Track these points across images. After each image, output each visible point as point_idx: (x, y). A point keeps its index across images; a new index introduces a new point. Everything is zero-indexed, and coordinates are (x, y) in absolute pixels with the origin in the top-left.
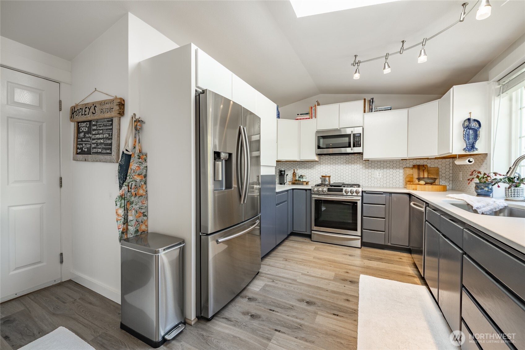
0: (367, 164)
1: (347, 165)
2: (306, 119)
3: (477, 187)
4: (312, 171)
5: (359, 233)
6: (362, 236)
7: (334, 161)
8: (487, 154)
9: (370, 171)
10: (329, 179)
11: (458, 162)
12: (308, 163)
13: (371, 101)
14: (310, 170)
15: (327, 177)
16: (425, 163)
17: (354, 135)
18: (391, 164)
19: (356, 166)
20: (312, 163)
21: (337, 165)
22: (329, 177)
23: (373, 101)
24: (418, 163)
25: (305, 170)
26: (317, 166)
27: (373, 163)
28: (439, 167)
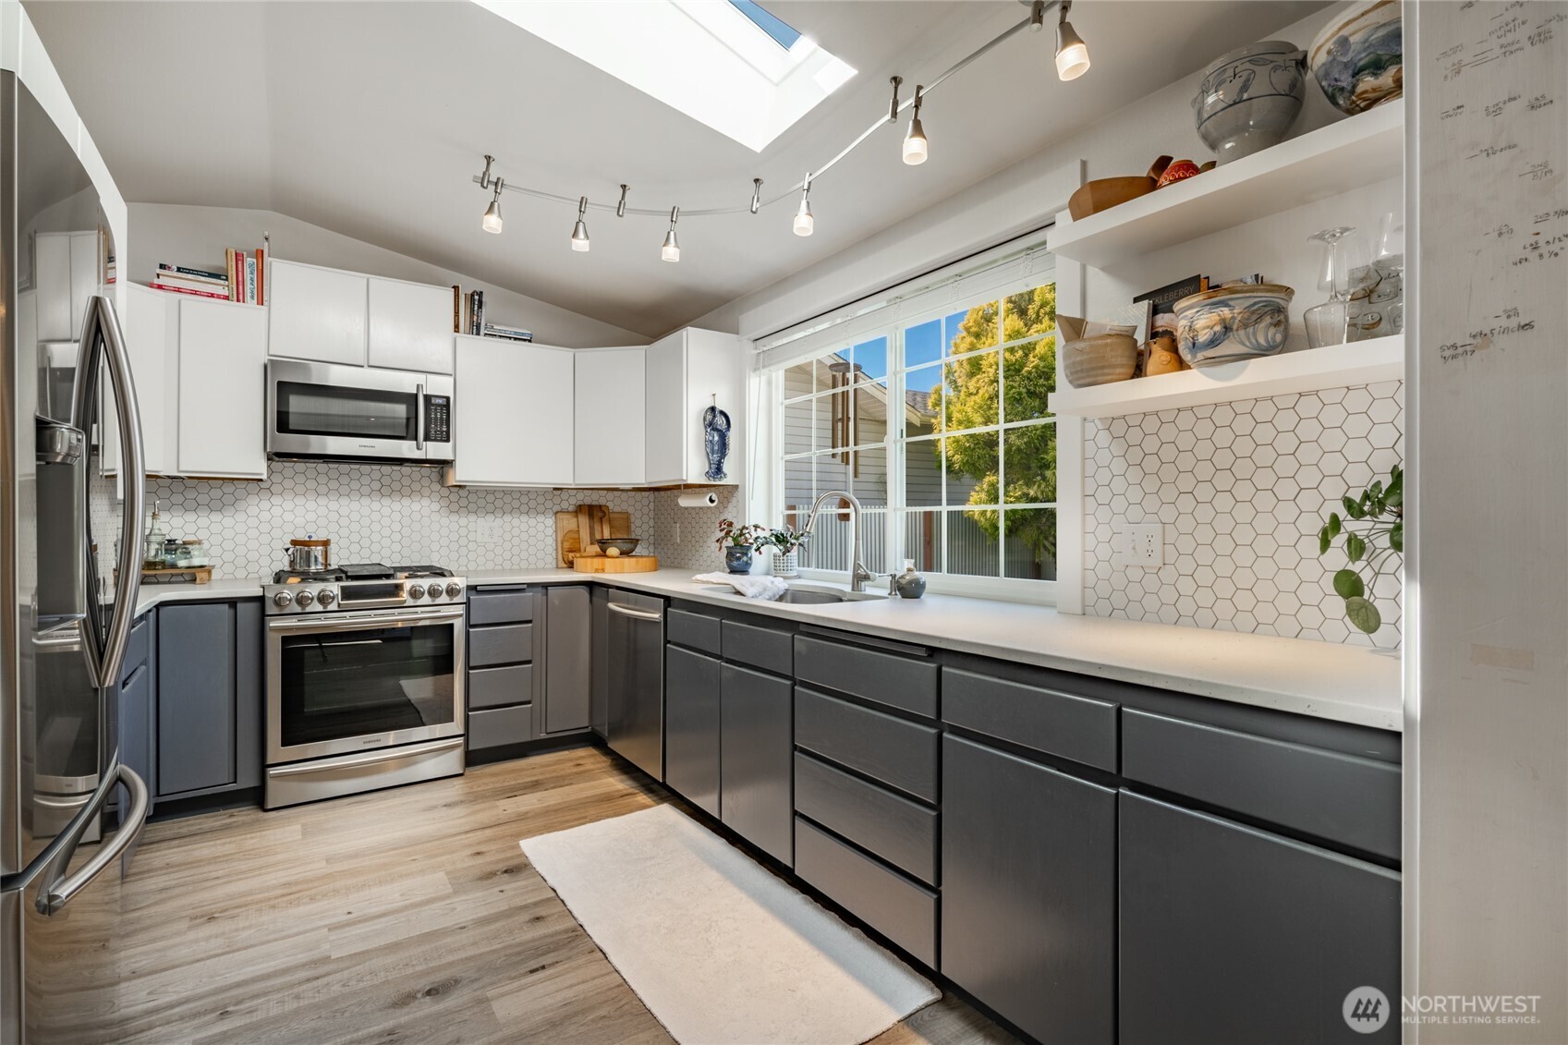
0: (454, 497)
1: (386, 501)
2: (212, 295)
3: (730, 555)
4: (228, 521)
5: (456, 727)
6: (466, 735)
7: (334, 484)
8: (737, 487)
9: (463, 521)
10: (326, 552)
11: (685, 502)
12: (203, 486)
13: (476, 301)
14: (216, 517)
15: (317, 543)
16: (602, 502)
17: (428, 398)
18: (524, 499)
19: (416, 506)
20: (229, 488)
21: (344, 501)
22: (326, 543)
23: (480, 302)
24: (588, 501)
25: (191, 517)
26: (253, 500)
27: (472, 497)
28: (631, 510)
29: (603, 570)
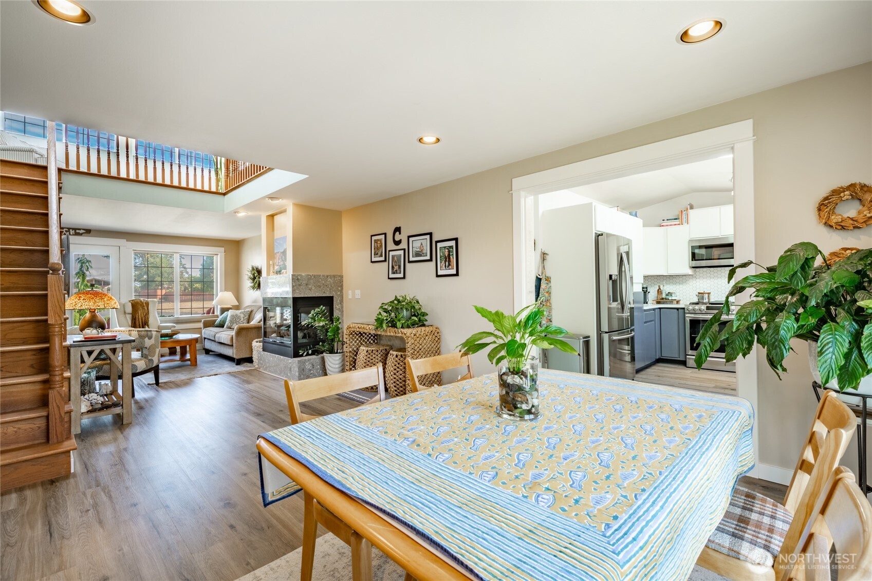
2: (675, 225)
4: (684, 287)
7: (716, 274)
12: (678, 278)
14: (681, 286)
15: (706, 293)
20: (684, 277)
22: (709, 294)
25: (674, 286)
26: (691, 280)
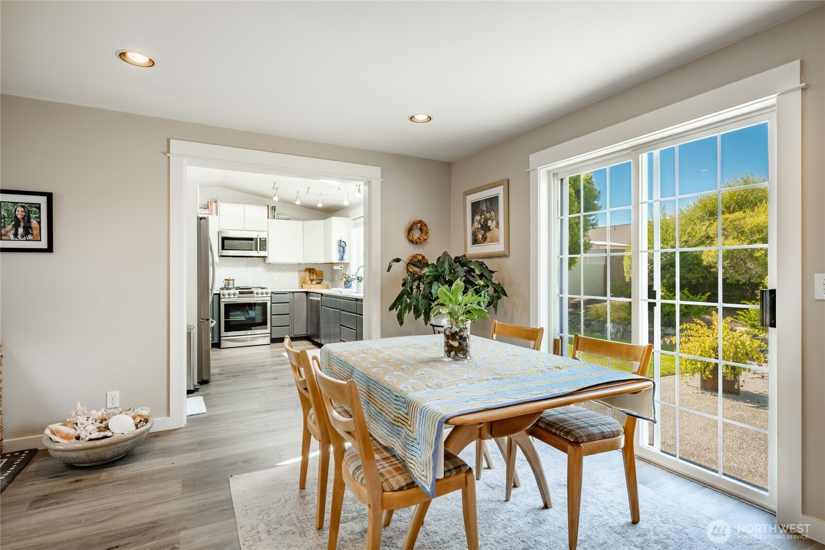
0: (268, 266)
1: (249, 268)
2: (205, 214)
3: (345, 284)
5: (268, 331)
6: (271, 333)
8: (349, 263)
9: (271, 274)
10: (233, 282)
11: (335, 268)
13: (274, 208)
15: (231, 280)
16: (314, 267)
17: (260, 239)
18: (289, 267)
19: (257, 269)
21: (238, 268)
22: (233, 280)
23: (275, 209)
24: (309, 267)
27: (273, 266)
28: (323, 270)
29: (311, 288)
